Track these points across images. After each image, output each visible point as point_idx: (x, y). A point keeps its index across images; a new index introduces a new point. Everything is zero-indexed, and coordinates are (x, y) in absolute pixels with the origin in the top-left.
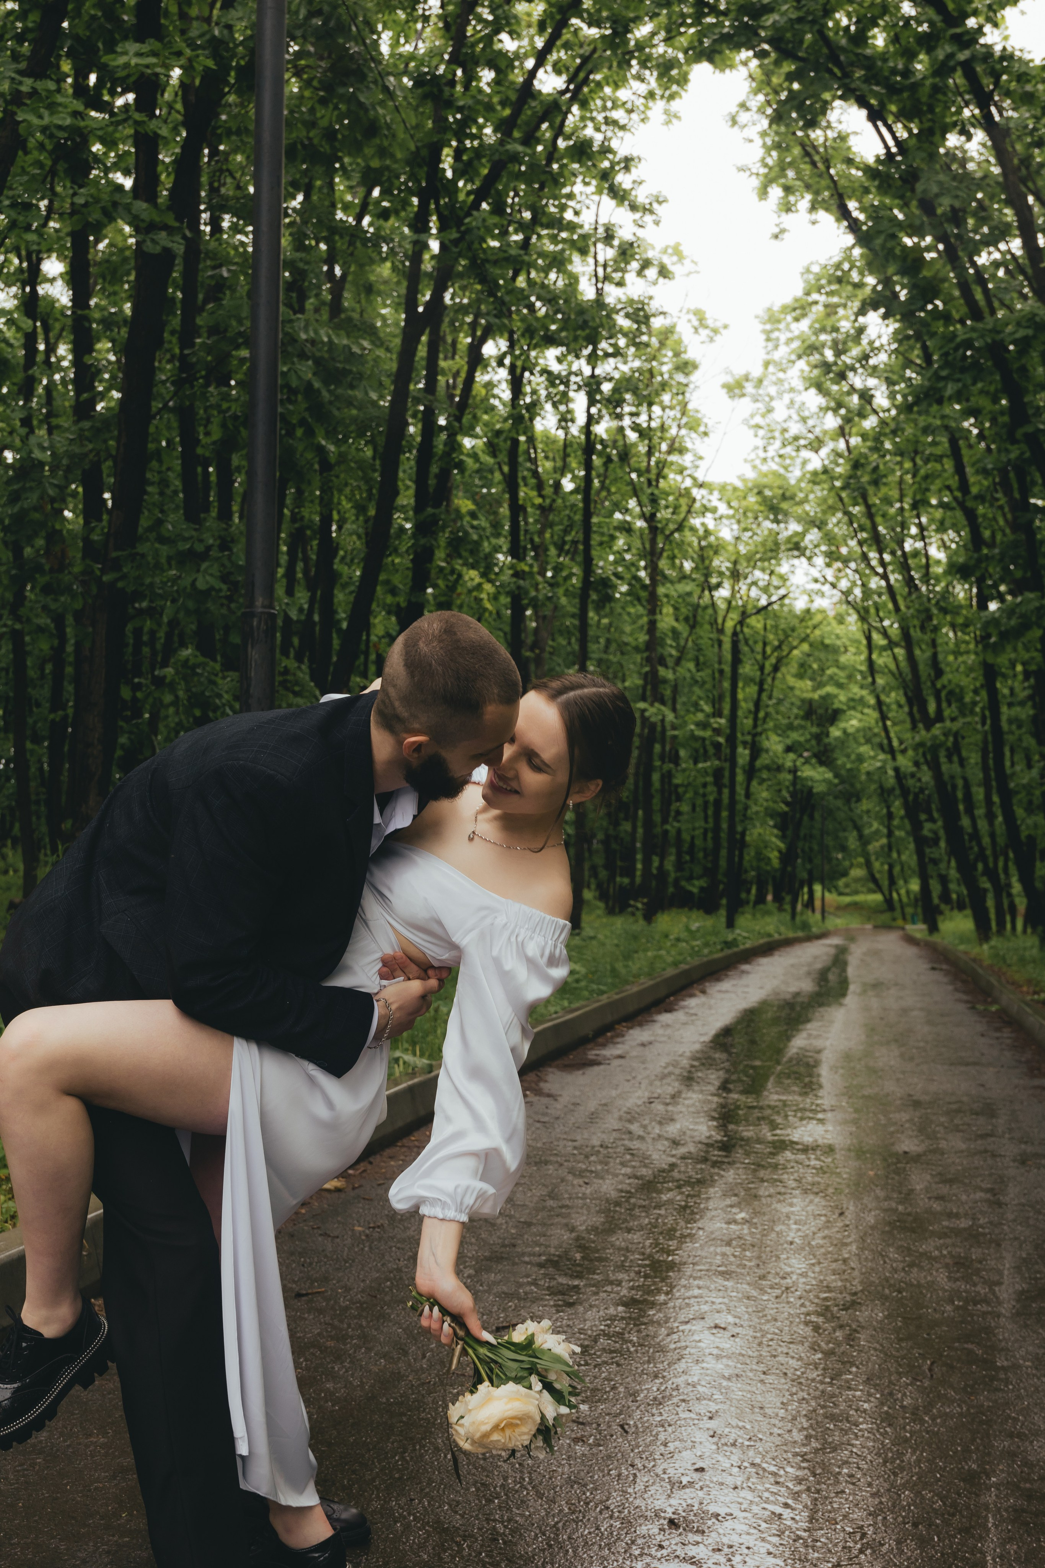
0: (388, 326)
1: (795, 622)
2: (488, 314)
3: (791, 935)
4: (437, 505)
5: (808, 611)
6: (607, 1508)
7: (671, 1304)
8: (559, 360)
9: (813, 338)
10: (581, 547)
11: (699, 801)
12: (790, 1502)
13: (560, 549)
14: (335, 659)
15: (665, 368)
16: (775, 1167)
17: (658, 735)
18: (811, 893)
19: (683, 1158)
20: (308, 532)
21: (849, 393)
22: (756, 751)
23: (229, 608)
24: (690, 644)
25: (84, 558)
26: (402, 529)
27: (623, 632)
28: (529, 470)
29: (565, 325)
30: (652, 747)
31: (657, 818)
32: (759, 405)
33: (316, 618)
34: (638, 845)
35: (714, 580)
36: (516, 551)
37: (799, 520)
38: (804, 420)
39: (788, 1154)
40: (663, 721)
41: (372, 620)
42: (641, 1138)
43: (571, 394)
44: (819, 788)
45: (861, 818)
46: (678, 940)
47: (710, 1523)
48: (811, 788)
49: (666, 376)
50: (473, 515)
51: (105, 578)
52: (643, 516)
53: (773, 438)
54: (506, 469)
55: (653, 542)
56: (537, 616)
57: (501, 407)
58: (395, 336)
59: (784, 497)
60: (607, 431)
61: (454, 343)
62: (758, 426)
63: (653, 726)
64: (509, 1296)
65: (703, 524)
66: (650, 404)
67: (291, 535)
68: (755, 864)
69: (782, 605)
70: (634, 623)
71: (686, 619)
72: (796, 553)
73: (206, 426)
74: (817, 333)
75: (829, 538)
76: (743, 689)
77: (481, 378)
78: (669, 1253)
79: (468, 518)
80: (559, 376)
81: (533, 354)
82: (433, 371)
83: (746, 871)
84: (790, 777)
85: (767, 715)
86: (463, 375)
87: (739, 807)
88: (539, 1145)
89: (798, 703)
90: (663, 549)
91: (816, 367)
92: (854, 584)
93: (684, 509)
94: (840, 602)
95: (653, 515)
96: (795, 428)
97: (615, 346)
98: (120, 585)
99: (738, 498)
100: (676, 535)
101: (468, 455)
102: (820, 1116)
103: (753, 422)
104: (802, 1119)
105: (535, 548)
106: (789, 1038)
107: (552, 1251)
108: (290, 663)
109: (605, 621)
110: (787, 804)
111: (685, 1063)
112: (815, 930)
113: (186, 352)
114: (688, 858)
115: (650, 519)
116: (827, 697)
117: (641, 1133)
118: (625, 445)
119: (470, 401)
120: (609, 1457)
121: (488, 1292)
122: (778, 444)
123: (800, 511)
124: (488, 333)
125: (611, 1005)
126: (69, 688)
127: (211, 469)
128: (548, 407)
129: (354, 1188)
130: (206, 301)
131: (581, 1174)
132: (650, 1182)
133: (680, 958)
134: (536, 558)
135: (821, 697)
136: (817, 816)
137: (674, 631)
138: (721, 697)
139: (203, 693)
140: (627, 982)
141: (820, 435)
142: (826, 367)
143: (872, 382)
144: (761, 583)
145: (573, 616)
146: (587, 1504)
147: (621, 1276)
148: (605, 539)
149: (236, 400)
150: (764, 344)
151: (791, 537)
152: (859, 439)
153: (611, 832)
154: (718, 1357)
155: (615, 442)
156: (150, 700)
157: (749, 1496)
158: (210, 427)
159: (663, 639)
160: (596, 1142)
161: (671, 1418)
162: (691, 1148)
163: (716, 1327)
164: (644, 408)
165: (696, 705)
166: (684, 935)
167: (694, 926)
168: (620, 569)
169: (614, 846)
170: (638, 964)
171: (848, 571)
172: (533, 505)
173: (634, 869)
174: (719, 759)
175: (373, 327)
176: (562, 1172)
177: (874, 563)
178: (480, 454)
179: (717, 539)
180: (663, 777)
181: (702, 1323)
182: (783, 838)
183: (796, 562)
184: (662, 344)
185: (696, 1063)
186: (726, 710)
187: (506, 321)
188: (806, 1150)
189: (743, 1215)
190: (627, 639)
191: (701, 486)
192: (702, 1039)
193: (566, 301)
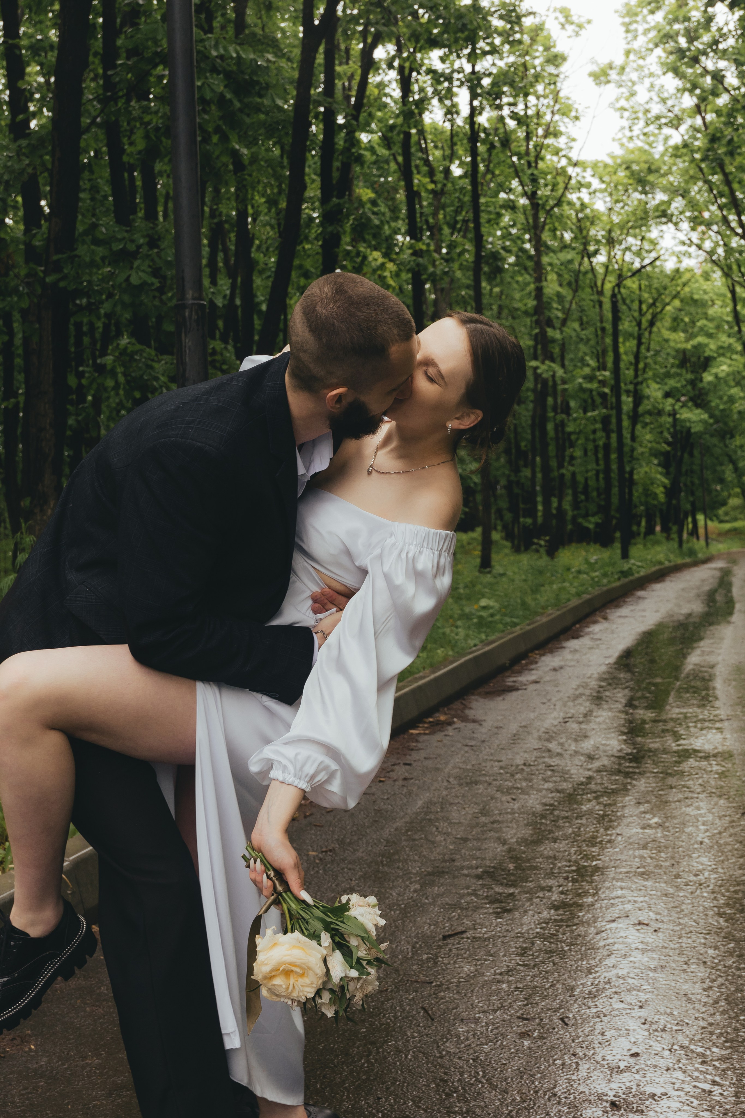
0: (288, 38)
1: (666, 281)
2: (377, 23)
3: (679, 561)
4: (340, 196)
5: (677, 271)
6: (555, 1095)
7: (597, 906)
8: (443, 60)
9: (668, 28)
10: (472, 225)
11: (590, 446)
12: (717, 1079)
13: (453, 227)
14: (256, 338)
15: (537, 62)
16: (682, 774)
17: (550, 390)
18: (695, 522)
19: (599, 771)
20: (227, 226)
21: (702, 75)
22: (638, 398)
23: (161, 300)
24: (574, 306)
25: (27, 262)
26: (312, 219)
27: (513, 299)
28: (421, 159)
29: (446, 28)
30: (545, 401)
31: (553, 463)
32: (623, 90)
33: (238, 302)
34: (538, 488)
35: (592, 248)
36: (414, 232)
37: (665, 190)
38: (664, 101)
39: (692, 762)
40: (553, 376)
41: (288, 301)
42: (559, 755)
43: (455, 90)
44: (697, 428)
45: (735, 452)
46: (579, 572)
47: (647, 1103)
48: (689, 429)
49: (538, 69)
50: (374, 203)
51: (48, 280)
52: (525, 194)
53: (637, 118)
54: (400, 159)
55: (536, 217)
56: (435, 289)
57: (392, 104)
58: (294, 46)
59: (650, 171)
60: (488, 120)
61: (347, 50)
62: (624, 109)
63: (545, 382)
64: (453, 907)
65: (579, 198)
66: (526, 95)
67: (211, 230)
68: (643, 499)
69: (654, 267)
70: (523, 290)
71: (569, 284)
72: (664, 220)
73: (129, 138)
74: (671, 23)
75: (693, 205)
76: (624, 343)
77: (373, 79)
78: (594, 858)
79: (369, 205)
80: (442, 75)
81: (419, 56)
82: (331, 76)
83: (636, 507)
84: (670, 420)
85: (646, 365)
86: (358, 77)
87: (626, 449)
88: (469, 767)
89: (673, 353)
90: (545, 223)
91: (671, 53)
92: (717, 244)
93: (561, 186)
94: (705, 261)
95: (534, 193)
96: (656, 109)
97: (492, 44)
98: (62, 284)
99: (609, 173)
100: (556, 209)
101: (366, 149)
102: (718, 725)
103: (618, 105)
104: (702, 729)
105: (430, 228)
106: (685, 656)
107: (488, 863)
108: (217, 344)
109: (497, 290)
110: (669, 444)
111: (594, 684)
112: (700, 555)
113: (110, 73)
114: (583, 497)
115: (532, 196)
116: (698, 347)
117: (559, 751)
118: (506, 132)
119: (365, 101)
120: (553, 1048)
121: (434, 903)
122: (642, 123)
123: (665, 182)
124: (378, 39)
125: (524, 636)
126: (20, 377)
127: (136, 174)
128: (435, 101)
129: (306, 817)
130: (123, 24)
131: (508, 791)
132: (570, 795)
133: (582, 589)
134: (431, 237)
135: (694, 347)
136: (696, 453)
137: (559, 295)
138: (604, 352)
139: (141, 377)
140: (536, 613)
141: (679, 113)
142: (681, 53)
143: (722, 64)
144: (634, 248)
145: (468, 287)
146: (536, 1092)
147: (550, 882)
148: (492, 216)
149: (156, 113)
150: (624, 35)
151: (659, 205)
152: (714, 115)
153: (513, 478)
154: (643, 951)
155: (496, 130)
156: (95, 386)
157: (681, 1076)
158: (133, 137)
159: (549, 303)
160: (519, 761)
161: (606, 1010)
162: (605, 761)
163: (640, 923)
164: (521, 99)
165: (582, 360)
166: (584, 567)
167: (593, 559)
168: (508, 243)
169: (516, 490)
170: (546, 595)
171: (711, 233)
172: (427, 190)
173: (536, 510)
174: (606, 407)
175: (275, 40)
176: (491, 791)
177: (734, 224)
178: (376, 147)
179: (592, 210)
180: (556, 426)
181: (627, 920)
182: (667, 474)
183: (664, 227)
184: (533, 40)
185: (603, 684)
186: (610, 364)
187: (394, 29)
188: (707, 757)
189: (656, 820)
190: (516, 305)
191: (575, 165)
192: (607, 662)
193: (446, 8)
